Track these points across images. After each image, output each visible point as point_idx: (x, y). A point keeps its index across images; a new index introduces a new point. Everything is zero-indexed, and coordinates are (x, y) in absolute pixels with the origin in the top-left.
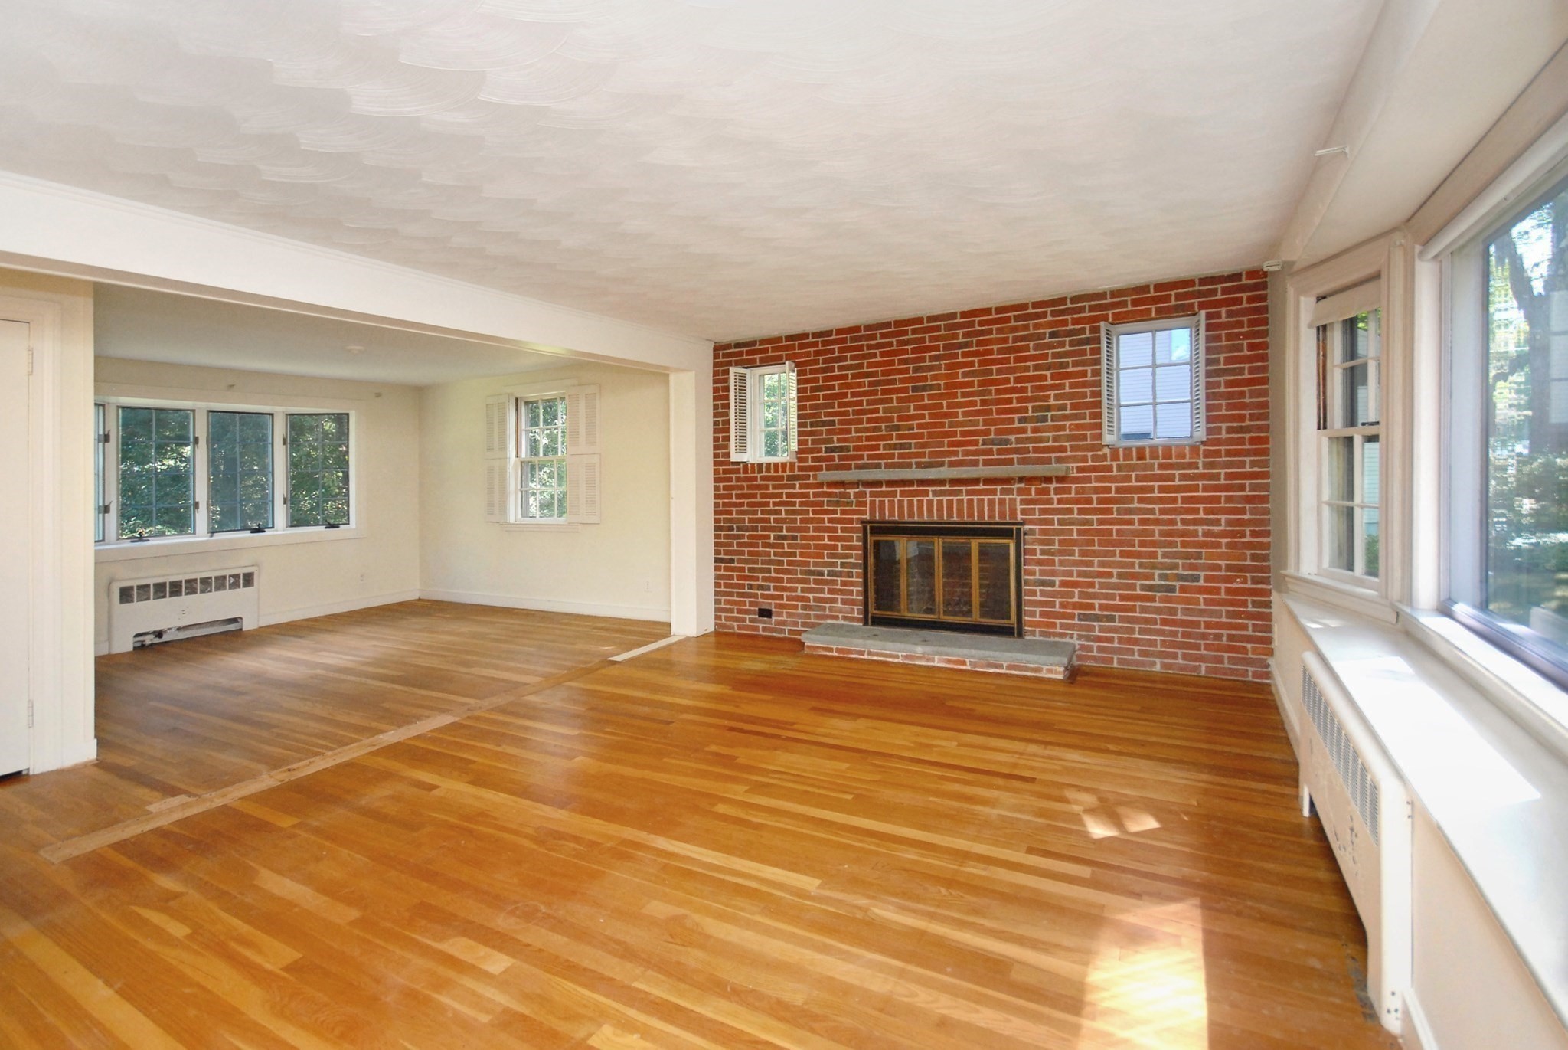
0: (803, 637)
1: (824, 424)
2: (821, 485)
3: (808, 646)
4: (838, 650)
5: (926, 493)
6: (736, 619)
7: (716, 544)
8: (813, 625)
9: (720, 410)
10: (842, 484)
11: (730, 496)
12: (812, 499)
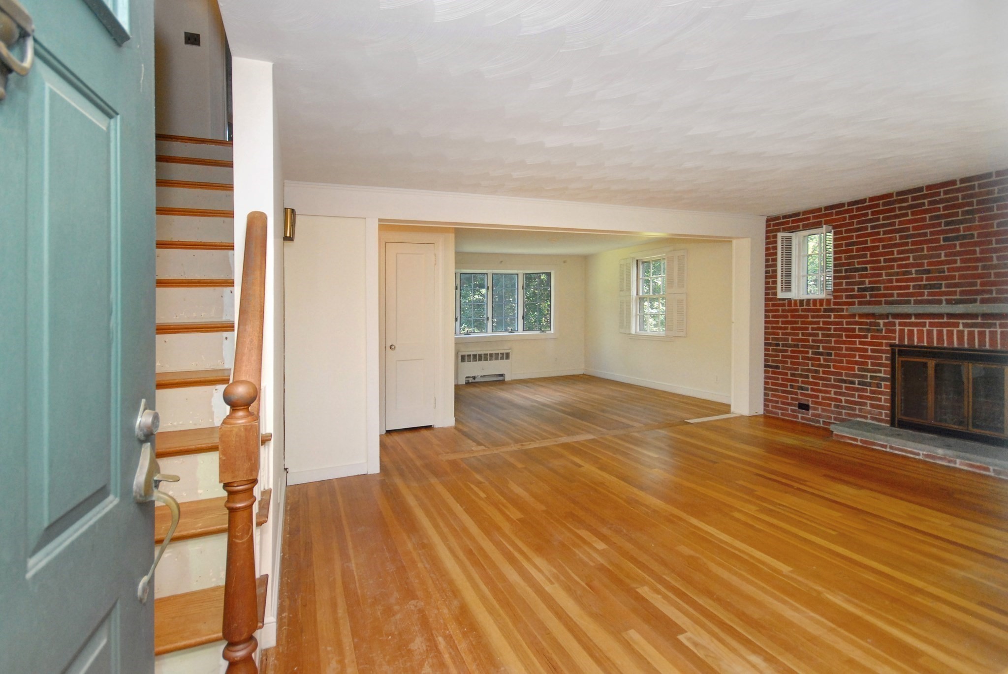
0: (832, 427)
1: (857, 270)
2: (853, 316)
3: (836, 435)
4: (862, 441)
5: (957, 325)
6: (781, 409)
7: (766, 355)
8: (843, 420)
9: (770, 263)
10: (873, 315)
11: (777, 322)
12: (845, 326)
